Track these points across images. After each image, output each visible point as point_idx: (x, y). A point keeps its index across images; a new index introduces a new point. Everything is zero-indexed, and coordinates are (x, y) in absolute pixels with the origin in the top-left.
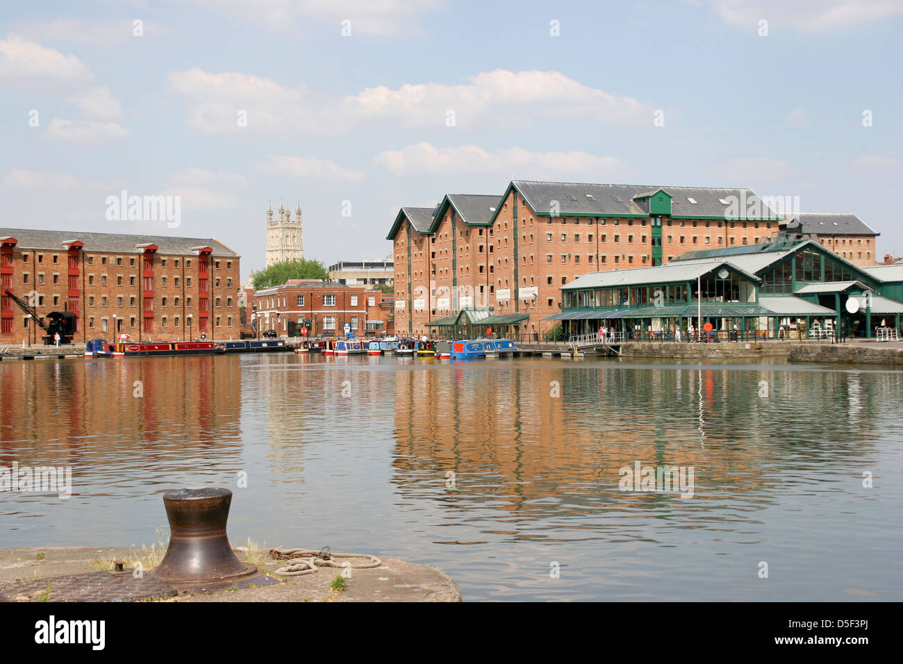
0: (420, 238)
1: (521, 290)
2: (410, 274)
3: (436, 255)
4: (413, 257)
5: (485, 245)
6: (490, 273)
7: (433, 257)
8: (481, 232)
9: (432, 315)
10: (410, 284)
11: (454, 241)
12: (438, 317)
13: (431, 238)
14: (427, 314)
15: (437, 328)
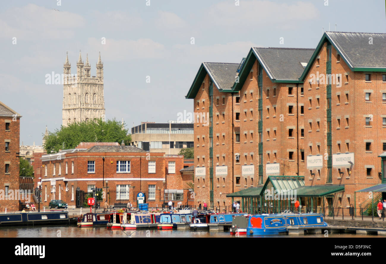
0: (223, 96)
1: (335, 157)
2: (211, 137)
3: (240, 117)
4: (215, 118)
5: (295, 105)
6: (300, 137)
7: (237, 118)
8: (290, 91)
9: (235, 184)
10: (211, 149)
11: (260, 101)
12: (242, 186)
13: (235, 97)
14: (229, 183)
15: (240, 199)
